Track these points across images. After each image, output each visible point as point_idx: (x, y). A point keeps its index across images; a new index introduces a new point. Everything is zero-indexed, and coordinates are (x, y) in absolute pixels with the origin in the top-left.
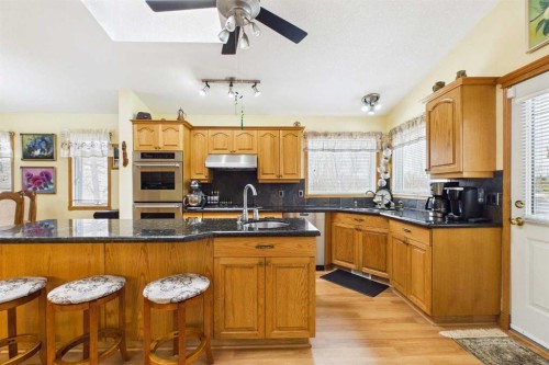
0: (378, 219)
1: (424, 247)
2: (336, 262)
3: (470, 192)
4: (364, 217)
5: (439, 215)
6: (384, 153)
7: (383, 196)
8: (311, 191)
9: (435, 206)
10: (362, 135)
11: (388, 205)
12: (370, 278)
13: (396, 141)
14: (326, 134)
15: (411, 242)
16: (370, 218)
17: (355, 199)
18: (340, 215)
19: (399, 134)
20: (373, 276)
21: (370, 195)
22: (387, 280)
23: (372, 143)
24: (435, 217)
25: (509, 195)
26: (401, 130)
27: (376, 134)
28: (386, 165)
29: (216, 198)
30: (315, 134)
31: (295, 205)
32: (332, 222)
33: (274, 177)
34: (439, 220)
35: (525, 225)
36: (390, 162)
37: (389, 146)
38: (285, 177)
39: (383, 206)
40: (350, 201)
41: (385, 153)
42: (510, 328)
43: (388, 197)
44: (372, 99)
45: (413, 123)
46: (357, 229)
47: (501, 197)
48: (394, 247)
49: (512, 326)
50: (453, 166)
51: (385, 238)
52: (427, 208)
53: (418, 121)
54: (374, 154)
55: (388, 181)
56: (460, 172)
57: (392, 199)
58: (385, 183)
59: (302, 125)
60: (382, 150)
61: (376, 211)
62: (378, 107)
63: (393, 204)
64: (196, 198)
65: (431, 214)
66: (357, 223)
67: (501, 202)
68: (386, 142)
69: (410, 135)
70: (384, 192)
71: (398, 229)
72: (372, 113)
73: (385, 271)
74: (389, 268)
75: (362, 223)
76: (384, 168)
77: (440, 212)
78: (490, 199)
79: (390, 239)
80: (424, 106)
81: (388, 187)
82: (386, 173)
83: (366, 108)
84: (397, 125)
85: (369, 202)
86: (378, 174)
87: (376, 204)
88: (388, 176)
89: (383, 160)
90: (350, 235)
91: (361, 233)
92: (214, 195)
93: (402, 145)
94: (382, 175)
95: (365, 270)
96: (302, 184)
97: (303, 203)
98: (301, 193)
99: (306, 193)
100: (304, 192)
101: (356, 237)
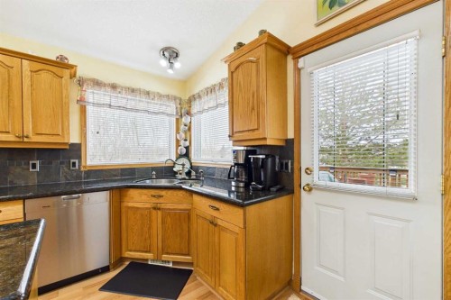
0: (180, 193)
1: (237, 230)
2: (127, 254)
3: (270, 160)
4: (163, 193)
5: (242, 185)
6: (183, 119)
7: (183, 165)
9: (237, 175)
10: (160, 96)
11: (189, 174)
12: (171, 265)
13: (196, 108)
14: (114, 87)
15: (219, 222)
16: (170, 192)
17: (153, 169)
18: (133, 192)
19: (197, 102)
20: (174, 263)
21: (169, 164)
22: (191, 264)
23: (172, 108)
24: (237, 187)
25: (299, 162)
26: (200, 97)
27: (175, 98)
28: (185, 132)
30: (97, 83)
31: (63, 181)
32: (121, 202)
34: (241, 190)
35: (313, 191)
36: (190, 129)
37: (188, 113)
38: (37, 140)
39: (184, 176)
40: (146, 172)
41: (186, 120)
42: (301, 290)
43: (188, 166)
44: (172, 54)
45: (211, 90)
46: (155, 208)
47: (292, 164)
48: (199, 228)
49: (303, 288)
50: (256, 132)
51: (187, 216)
52: (229, 178)
53: (217, 88)
54: (174, 119)
55: (187, 148)
56: (265, 139)
57: (192, 167)
58: (184, 151)
59: (71, 62)
60: (181, 116)
61: (176, 183)
62: (177, 65)
63: (193, 173)
65: (233, 183)
66: (155, 200)
67: (292, 169)
68: (185, 109)
69: (208, 102)
70: (184, 160)
71: (203, 205)
72: (170, 71)
73: (188, 255)
74: (193, 250)
75: (161, 200)
76: (183, 136)
77: (242, 182)
78: (284, 166)
79: (193, 217)
80: (226, 66)
81: (187, 155)
82: (186, 140)
83: (164, 63)
84: (196, 91)
85: (168, 172)
86: (178, 141)
87: (176, 173)
88: (187, 143)
89: (182, 127)
90: (146, 215)
91: (160, 213)
93: (201, 112)
94: (182, 143)
95: (165, 257)
96: (76, 150)
97: (78, 177)
98: (74, 164)
99: (83, 164)
100: (80, 162)
101: (154, 218)
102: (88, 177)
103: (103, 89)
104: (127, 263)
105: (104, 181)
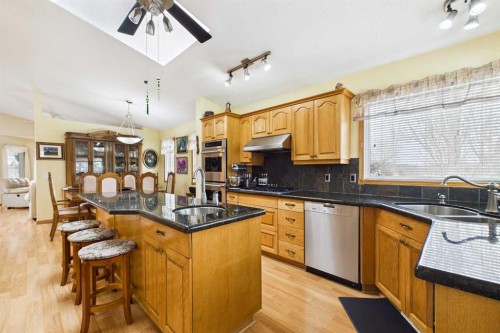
8: (367, 175)
14: (390, 90)
29: (265, 180)
30: (372, 94)
31: (345, 192)
32: (375, 223)
33: (308, 158)
38: (321, 157)
46: (403, 242)
64: (235, 179)
66: (403, 231)
75: (410, 234)
90: (395, 248)
91: (408, 250)
92: (264, 177)
96: (354, 165)
97: (356, 190)
98: (353, 177)
99: (360, 178)
100: (357, 176)
101: (402, 255)
102: (363, 192)
103: (378, 97)
104: (382, 297)
105: (379, 198)
